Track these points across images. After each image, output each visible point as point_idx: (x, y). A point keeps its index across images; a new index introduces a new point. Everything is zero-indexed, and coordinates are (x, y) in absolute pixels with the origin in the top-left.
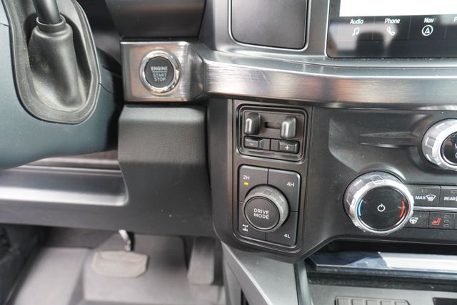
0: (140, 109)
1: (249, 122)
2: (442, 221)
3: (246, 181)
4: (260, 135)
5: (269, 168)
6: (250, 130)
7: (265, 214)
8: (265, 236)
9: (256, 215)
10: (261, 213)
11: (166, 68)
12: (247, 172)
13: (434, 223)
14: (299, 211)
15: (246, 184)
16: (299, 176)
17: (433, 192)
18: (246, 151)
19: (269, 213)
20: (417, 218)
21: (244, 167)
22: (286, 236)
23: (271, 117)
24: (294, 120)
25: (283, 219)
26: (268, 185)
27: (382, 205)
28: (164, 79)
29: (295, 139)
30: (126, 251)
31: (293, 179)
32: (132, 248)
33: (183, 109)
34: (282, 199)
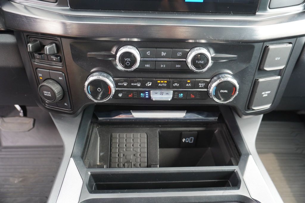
1: (29, 46)
2: (133, 95)
3: (41, 77)
4: (42, 52)
5: (50, 70)
6: (31, 50)
7: (49, 94)
8: (56, 105)
9: (45, 94)
10: (47, 93)
14: (68, 92)
16: (64, 74)
17: (125, 81)
18: (36, 60)
19: (51, 93)
20: (122, 94)
22: (65, 104)
23: (44, 42)
24: (54, 45)
26: (50, 79)
27: (99, 88)
29: (58, 55)
30: (20, 116)
31: (61, 76)
34: (57, 86)
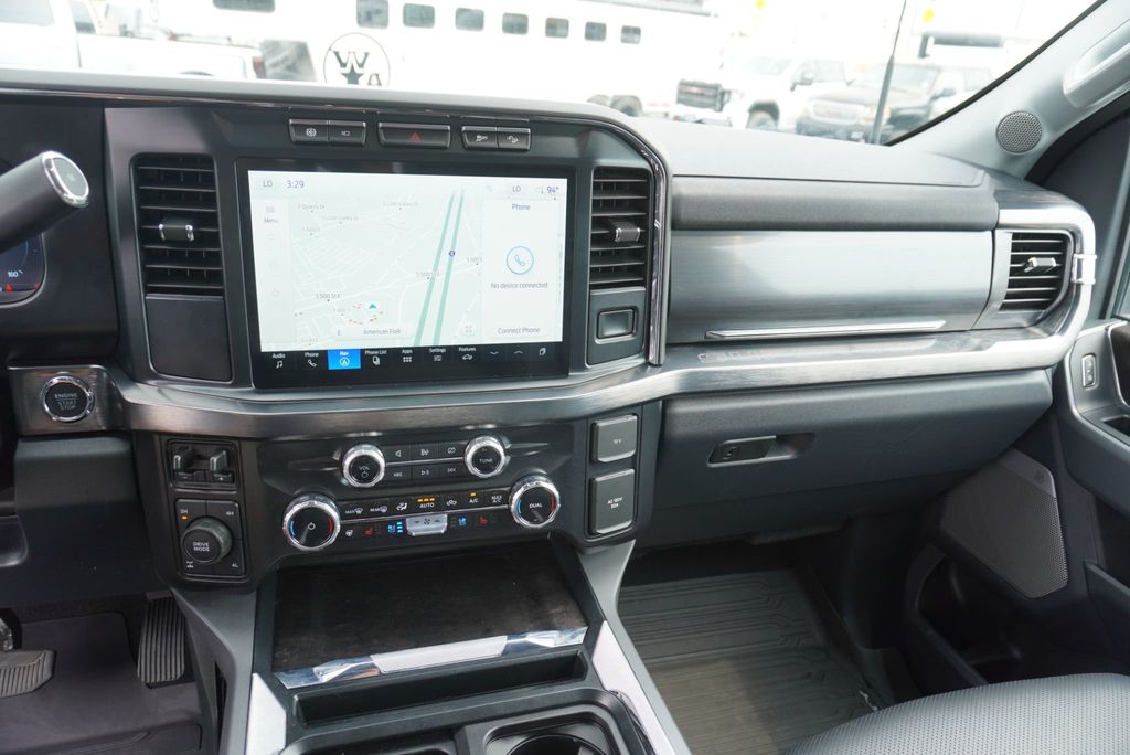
0: (43, 443)
1: (177, 459)
2: (374, 530)
3: (185, 515)
4: (193, 468)
5: (207, 500)
6: (179, 467)
7: (205, 546)
8: (212, 569)
9: (196, 549)
10: (201, 547)
11: (75, 395)
12: (185, 506)
13: (368, 532)
14: (243, 539)
15: (184, 518)
16: (237, 506)
17: (359, 506)
18: (181, 484)
19: (209, 545)
20: (352, 531)
21: (181, 500)
22: (233, 565)
23: (202, 450)
24: (225, 453)
25: (224, 550)
26: (207, 517)
27: (311, 524)
28: (73, 407)
29: (230, 471)
30: (5, 651)
31: (231, 508)
32: (18, 645)
33: (103, 439)
34: (223, 529)
